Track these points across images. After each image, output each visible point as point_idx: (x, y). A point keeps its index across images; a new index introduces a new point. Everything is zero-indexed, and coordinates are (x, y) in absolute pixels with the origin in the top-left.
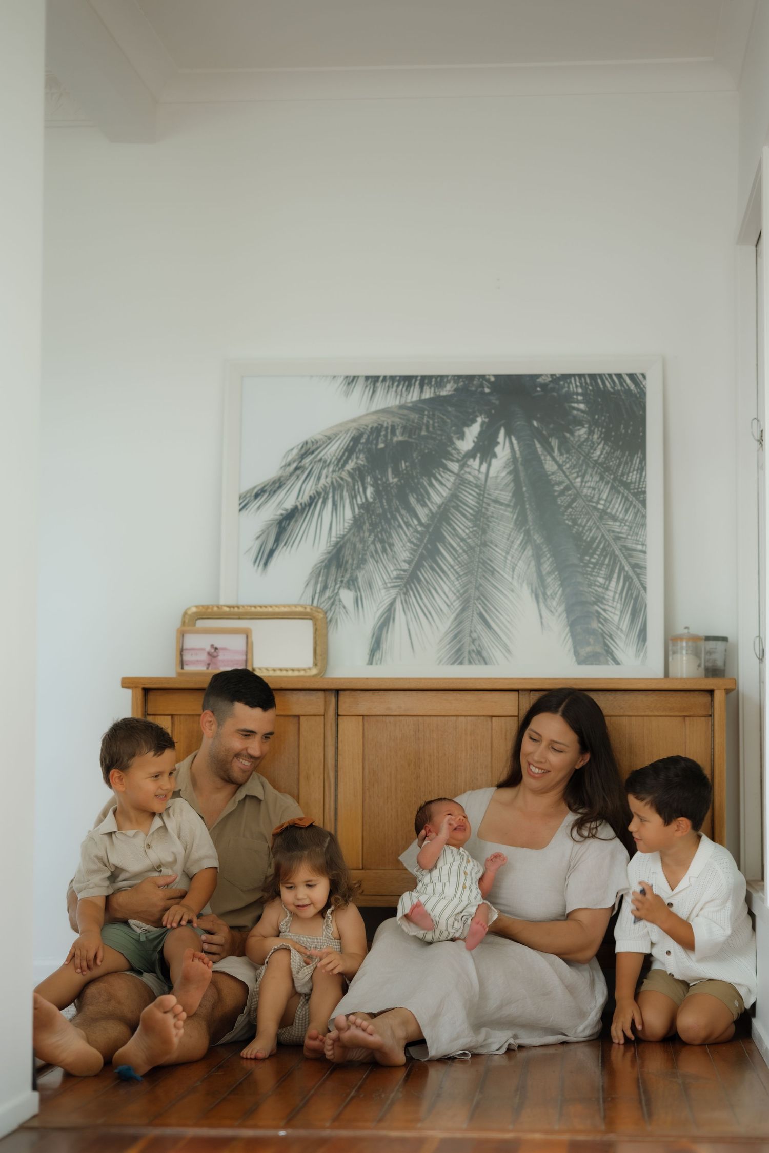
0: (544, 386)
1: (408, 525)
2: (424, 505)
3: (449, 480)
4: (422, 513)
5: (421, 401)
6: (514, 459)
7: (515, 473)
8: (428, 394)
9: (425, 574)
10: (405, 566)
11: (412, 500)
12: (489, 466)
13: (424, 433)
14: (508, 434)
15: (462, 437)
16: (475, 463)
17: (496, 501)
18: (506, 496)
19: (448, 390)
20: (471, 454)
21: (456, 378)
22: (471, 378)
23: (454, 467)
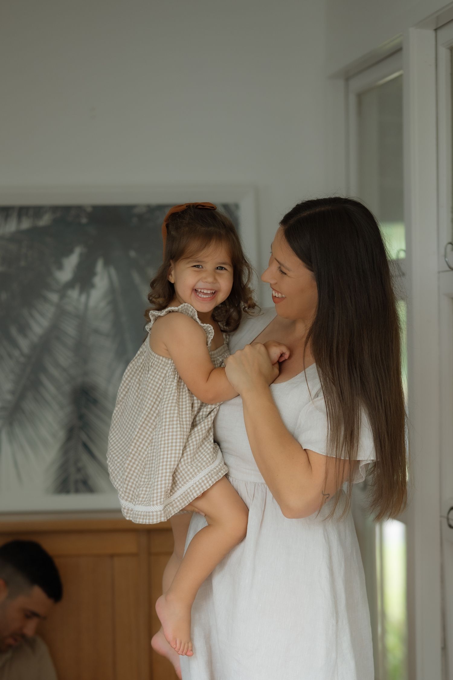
0: (140, 217)
1: (10, 356)
2: (25, 336)
3: (50, 311)
4: (24, 344)
5: (19, 232)
6: (112, 290)
7: (113, 304)
8: (26, 224)
9: (29, 405)
10: (9, 397)
11: (14, 331)
12: (88, 297)
13: (23, 263)
14: (107, 264)
15: (60, 267)
16: (74, 294)
17: (96, 331)
18: (105, 326)
19: (45, 220)
20: (70, 285)
21: (55, 209)
22: (67, 209)
23: (54, 297)
